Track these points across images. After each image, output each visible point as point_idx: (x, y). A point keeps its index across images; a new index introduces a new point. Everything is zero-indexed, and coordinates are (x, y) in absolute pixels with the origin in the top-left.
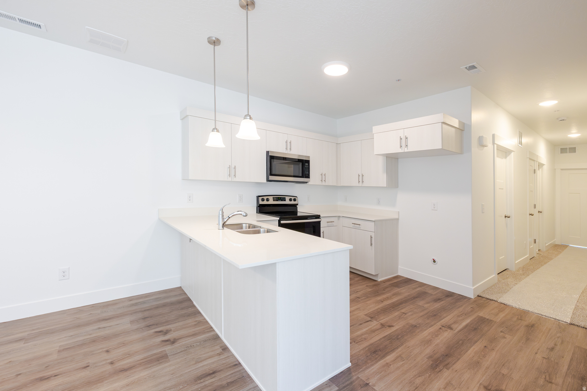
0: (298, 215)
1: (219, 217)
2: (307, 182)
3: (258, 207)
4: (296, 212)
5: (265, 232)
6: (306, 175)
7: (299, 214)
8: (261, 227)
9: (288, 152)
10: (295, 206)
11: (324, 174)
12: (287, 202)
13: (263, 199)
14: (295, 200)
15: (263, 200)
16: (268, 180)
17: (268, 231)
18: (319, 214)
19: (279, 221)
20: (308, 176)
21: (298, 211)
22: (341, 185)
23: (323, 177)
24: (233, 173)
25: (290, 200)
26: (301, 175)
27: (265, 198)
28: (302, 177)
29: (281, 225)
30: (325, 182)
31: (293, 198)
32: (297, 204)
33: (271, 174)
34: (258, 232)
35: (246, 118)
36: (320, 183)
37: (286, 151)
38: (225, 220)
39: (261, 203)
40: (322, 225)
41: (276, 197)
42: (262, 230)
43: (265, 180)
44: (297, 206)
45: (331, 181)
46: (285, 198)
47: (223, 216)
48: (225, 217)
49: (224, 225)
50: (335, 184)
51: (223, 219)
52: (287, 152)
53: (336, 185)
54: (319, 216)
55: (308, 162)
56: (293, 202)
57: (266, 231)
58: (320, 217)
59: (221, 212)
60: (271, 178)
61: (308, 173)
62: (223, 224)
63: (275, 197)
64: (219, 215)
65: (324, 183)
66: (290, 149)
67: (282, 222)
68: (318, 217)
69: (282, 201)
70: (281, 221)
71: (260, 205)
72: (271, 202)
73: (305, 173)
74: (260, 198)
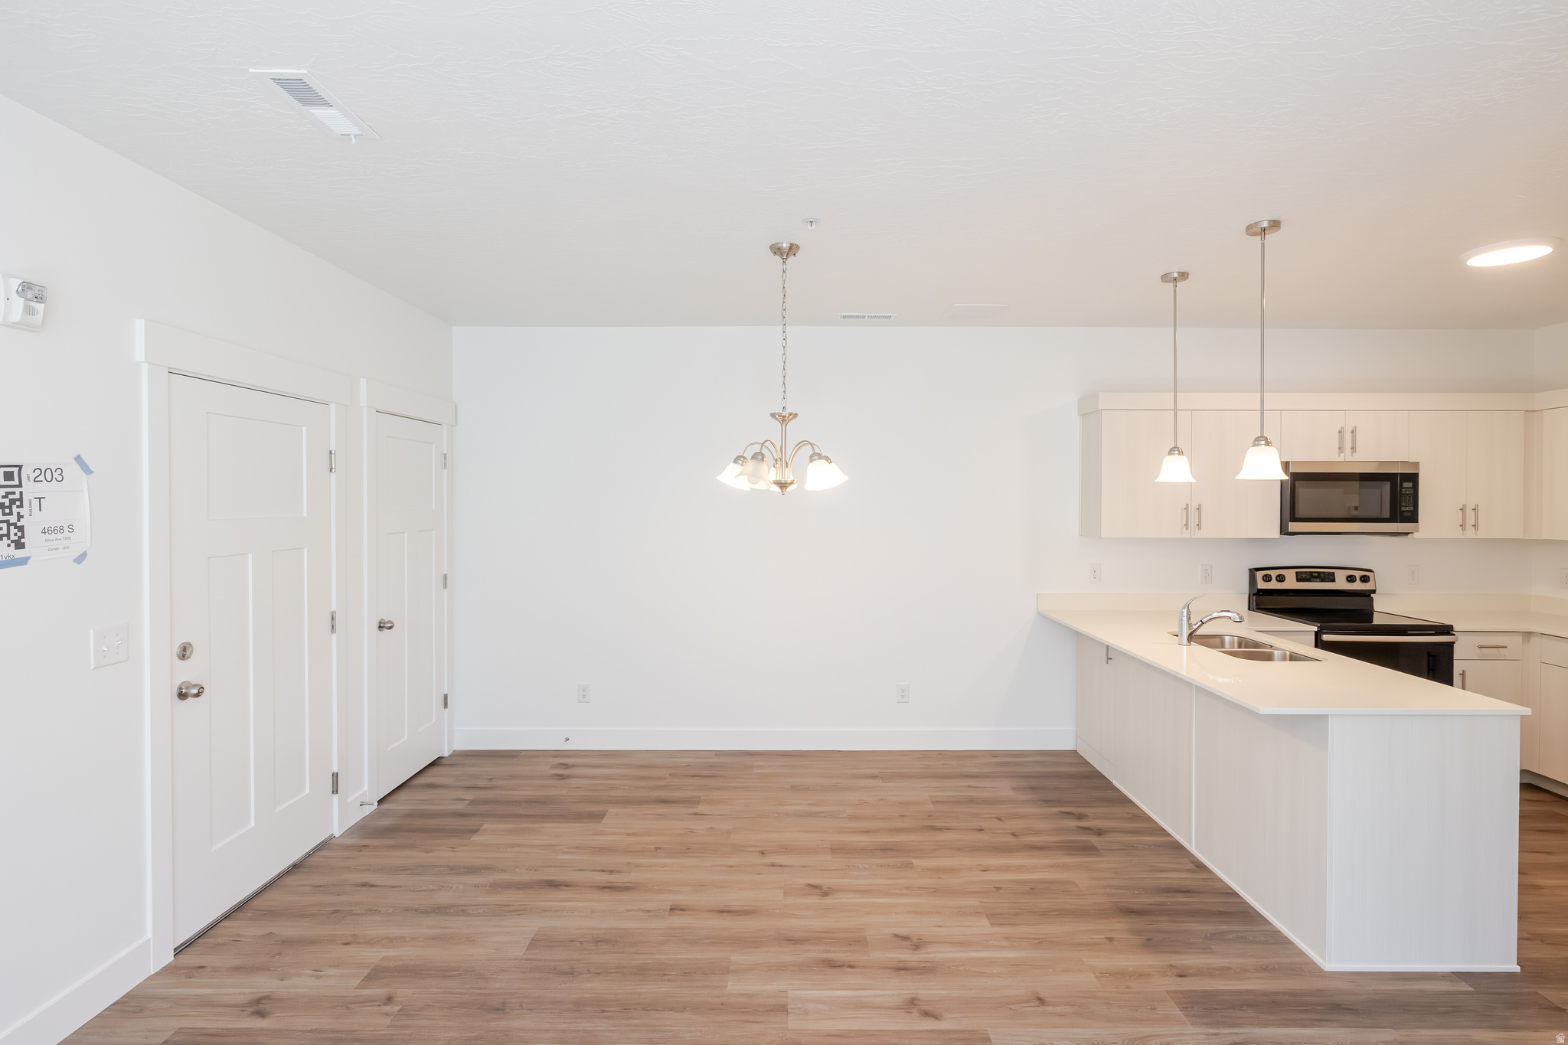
0: (1374, 623)
1: (1181, 620)
2: (1407, 534)
3: (1254, 594)
4: (1367, 614)
5: (1284, 659)
6: (1405, 514)
7: (1377, 620)
8: (1271, 646)
9: (1347, 456)
10: (1367, 595)
11: (1470, 506)
12: (1341, 583)
13: (1266, 575)
14: (1365, 579)
15: (1267, 578)
16: (1284, 531)
17: (1294, 657)
18: (1448, 623)
19: (1317, 635)
20: (1413, 518)
21: (1375, 608)
22: (1543, 538)
23: (1470, 516)
24: (1193, 521)
25: (1351, 579)
26: (1387, 515)
27: (1274, 574)
28: (1392, 519)
29: (1319, 644)
30: (1477, 529)
31: (1358, 574)
32: (1374, 592)
33: (1294, 519)
34: (1269, 657)
35: (1258, 445)
36: (1458, 534)
37: (1339, 456)
38: (1195, 627)
39: (1262, 585)
40: (1458, 652)
41: (1305, 572)
42: (1276, 653)
43: (1275, 533)
44: (1372, 595)
45: (1498, 524)
46: (1333, 573)
47: (1189, 619)
48: (1193, 621)
49: (1192, 637)
50: (1517, 534)
51: (1190, 625)
52: (1341, 459)
53: (1522, 537)
54: (1451, 627)
55: (1413, 478)
56: (1358, 586)
57: (1288, 657)
58: (1453, 630)
59: (1185, 611)
60: (1293, 527)
61: (1411, 508)
62: (1191, 634)
63: (1302, 573)
64: (1182, 616)
65: (1470, 533)
66: (1352, 448)
67: (1326, 637)
68: (1447, 630)
69: (1323, 580)
70: (1324, 636)
71: (1260, 591)
72: (1291, 583)
73: (1403, 509)
74: (1260, 575)
